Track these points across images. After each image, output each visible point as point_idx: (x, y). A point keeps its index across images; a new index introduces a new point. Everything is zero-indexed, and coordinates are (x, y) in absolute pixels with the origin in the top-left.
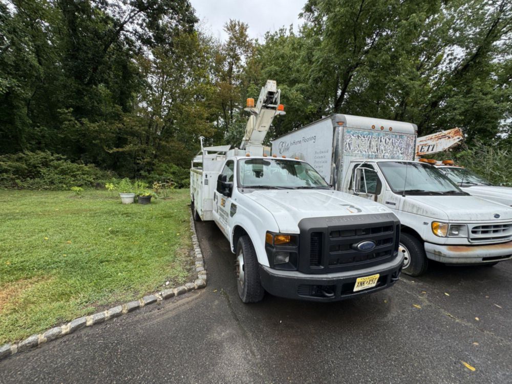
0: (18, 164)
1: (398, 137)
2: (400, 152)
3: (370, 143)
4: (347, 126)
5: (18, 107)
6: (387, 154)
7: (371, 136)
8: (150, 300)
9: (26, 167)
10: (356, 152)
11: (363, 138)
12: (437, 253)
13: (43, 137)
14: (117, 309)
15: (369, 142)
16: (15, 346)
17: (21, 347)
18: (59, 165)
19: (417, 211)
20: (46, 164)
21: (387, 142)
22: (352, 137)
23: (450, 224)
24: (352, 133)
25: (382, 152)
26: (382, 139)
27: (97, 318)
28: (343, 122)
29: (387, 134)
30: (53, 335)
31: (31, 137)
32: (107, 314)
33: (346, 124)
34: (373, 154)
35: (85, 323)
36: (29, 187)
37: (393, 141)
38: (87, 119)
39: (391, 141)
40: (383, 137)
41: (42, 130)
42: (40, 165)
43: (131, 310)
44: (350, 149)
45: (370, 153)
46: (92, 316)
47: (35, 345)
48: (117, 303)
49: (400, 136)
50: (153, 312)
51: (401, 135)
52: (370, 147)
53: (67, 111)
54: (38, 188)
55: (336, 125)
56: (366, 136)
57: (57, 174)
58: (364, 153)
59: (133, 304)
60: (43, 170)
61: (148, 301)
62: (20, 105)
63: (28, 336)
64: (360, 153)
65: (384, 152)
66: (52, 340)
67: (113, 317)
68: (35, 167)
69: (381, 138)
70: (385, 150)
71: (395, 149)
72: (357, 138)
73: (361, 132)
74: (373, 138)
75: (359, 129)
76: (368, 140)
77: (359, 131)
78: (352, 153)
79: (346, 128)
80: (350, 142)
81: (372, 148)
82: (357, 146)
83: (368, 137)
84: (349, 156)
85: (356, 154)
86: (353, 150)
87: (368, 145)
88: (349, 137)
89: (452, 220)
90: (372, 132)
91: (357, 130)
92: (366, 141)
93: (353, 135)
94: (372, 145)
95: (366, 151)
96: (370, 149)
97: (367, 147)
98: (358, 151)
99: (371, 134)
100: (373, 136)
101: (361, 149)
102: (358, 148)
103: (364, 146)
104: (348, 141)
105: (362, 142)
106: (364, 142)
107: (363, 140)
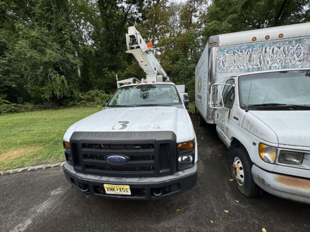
0: (88, 96)
1: (294, 42)
2: (297, 59)
3: (250, 57)
4: (220, 45)
5: (89, 71)
6: (275, 65)
7: (251, 50)
8: (56, 165)
9: (90, 97)
10: (232, 68)
11: (239, 53)
12: (261, 180)
13: (100, 83)
14: (41, 166)
15: (248, 56)
16: (3, 172)
17: (4, 173)
18: (101, 95)
19: (250, 129)
20: (97, 95)
21: (274, 52)
22: (226, 54)
23: (280, 149)
24: (226, 51)
25: (268, 64)
26: (268, 50)
27: (32, 168)
28: (215, 43)
29: (274, 43)
30: (15, 171)
31: (96, 84)
32: (37, 167)
33: (218, 44)
34: (254, 67)
35: (27, 169)
36: (90, 106)
37: (286, 49)
38: (114, 72)
39: (282, 48)
40: (268, 48)
41: (99, 80)
42: (95, 96)
43: (47, 168)
44: (224, 67)
45: (250, 67)
46: (32, 167)
47: (9, 174)
48: (46, 163)
49: (296, 41)
50: (54, 171)
51: (300, 40)
52: (250, 60)
53: (105, 69)
54: (93, 106)
55: (210, 46)
56: (244, 51)
57: (100, 99)
58: (242, 67)
59: (49, 165)
60: (96, 98)
61: (55, 165)
62: (90, 70)
63: (9, 170)
64: (236, 68)
65: (270, 63)
66: (14, 173)
67: (38, 169)
68: (94, 97)
69: (266, 48)
70: (271, 61)
71: (289, 57)
72: (232, 54)
73: (238, 48)
74: (254, 51)
75: (235, 45)
76: (247, 53)
77: (234, 47)
78: (227, 70)
79: (219, 47)
80: (223, 60)
81: (253, 62)
82: (233, 62)
83: (248, 51)
84: (224, 73)
85: (232, 70)
86: (229, 67)
87: (248, 59)
88: (223, 55)
89: (285, 145)
90: (252, 45)
91: (232, 47)
92: (245, 55)
93: (227, 53)
94: (252, 58)
95: (245, 65)
96: (250, 62)
97: (246, 62)
98: (234, 67)
99: (251, 47)
100: (255, 49)
101: (237, 64)
102: (235, 64)
103: (242, 61)
104: (221, 59)
105: (239, 58)
106: (242, 57)
107: (240, 56)
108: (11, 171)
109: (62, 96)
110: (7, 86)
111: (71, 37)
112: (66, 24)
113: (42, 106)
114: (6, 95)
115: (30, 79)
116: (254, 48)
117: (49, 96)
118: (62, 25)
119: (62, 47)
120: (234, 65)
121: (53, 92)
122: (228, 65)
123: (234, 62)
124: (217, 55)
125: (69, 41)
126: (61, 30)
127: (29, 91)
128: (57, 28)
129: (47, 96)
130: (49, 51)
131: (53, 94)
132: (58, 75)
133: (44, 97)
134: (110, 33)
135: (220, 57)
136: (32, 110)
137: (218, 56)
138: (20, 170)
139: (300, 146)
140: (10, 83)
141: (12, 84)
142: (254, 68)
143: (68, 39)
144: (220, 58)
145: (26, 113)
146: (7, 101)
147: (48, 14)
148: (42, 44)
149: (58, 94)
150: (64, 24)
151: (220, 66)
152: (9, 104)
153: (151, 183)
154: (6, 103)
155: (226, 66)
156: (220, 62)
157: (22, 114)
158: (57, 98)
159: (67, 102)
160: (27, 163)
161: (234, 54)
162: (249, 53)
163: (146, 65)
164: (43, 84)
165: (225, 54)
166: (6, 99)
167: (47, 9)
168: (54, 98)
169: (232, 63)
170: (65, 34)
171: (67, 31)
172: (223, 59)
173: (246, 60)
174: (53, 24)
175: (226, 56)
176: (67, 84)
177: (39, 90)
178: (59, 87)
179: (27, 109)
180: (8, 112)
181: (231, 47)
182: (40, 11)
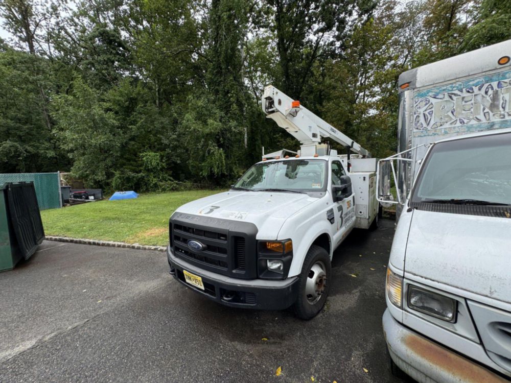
3: (495, 97)
4: (418, 85)
7: (495, 84)
10: (447, 126)
11: (465, 94)
15: (488, 98)
17: (143, 247)
22: (433, 100)
23: (406, 281)
24: (431, 94)
28: (408, 83)
30: (150, 248)
33: (415, 84)
34: (508, 118)
35: (158, 248)
44: (428, 124)
45: (496, 119)
47: (145, 249)
52: (493, 106)
55: (400, 91)
56: (476, 89)
58: (474, 122)
64: (458, 124)
66: (149, 250)
72: (447, 98)
73: (461, 85)
74: (504, 85)
75: (454, 81)
76: (486, 93)
77: (452, 84)
78: (435, 131)
79: (415, 90)
80: (426, 113)
81: (504, 108)
82: (450, 114)
83: (487, 88)
84: (428, 135)
85: (447, 130)
86: (439, 124)
87: (488, 104)
88: (425, 103)
89: (415, 275)
90: (499, 74)
91: (446, 85)
92: (479, 98)
93: (435, 98)
94: (501, 102)
95: (481, 117)
96: (495, 110)
97: (484, 109)
98: (451, 124)
99: (494, 78)
100: (506, 81)
101: (460, 117)
102: (453, 118)
103: (472, 110)
104: (421, 111)
105: (464, 103)
106: (473, 102)
107: (465, 99)
108: (147, 247)
109: (220, 174)
110: (173, 162)
111: (237, 100)
112: (233, 84)
113: (199, 185)
114: (171, 172)
115: (192, 154)
116: (506, 78)
117: (206, 174)
118: (229, 86)
119: (226, 114)
120: (451, 119)
121: (211, 169)
122: (438, 120)
123: (452, 113)
124: (413, 104)
125: (234, 105)
126: (228, 92)
127: (190, 168)
128: (224, 91)
129: (205, 174)
130: (210, 121)
131: (211, 171)
132: (217, 148)
133: (202, 175)
134: (290, 82)
135: (418, 107)
136: (190, 189)
137: (415, 105)
138: (153, 247)
139: (441, 282)
140: (176, 159)
141: (178, 160)
142: (506, 121)
143: (234, 102)
144: (418, 110)
145: (184, 192)
146: (171, 178)
147: (217, 78)
148: (206, 113)
149: (216, 171)
150: (231, 86)
151: (419, 124)
152: (173, 181)
153: (220, 282)
154: (170, 180)
155: (432, 122)
156: (418, 117)
157: (180, 193)
158: (214, 176)
159: (225, 181)
160: (160, 242)
161: (451, 97)
162: (490, 92)
163: (296, 132)
164: (203, 159)
165: (429, 101)
166: (171, 176)
167: (216, 72)
168: (211, 175)
169: (448, 116)
170: (231, 97)
171: (234, 93)
172: (426, 110)
173: (482, 107)
174: (220, 88)
175: (432, 104)
176: (225, 159)
177: (198, 167)
178: (217, 163)
179: (186, 187)
180: (170, 190)
181: (443, 86)
182: (210, 76)
